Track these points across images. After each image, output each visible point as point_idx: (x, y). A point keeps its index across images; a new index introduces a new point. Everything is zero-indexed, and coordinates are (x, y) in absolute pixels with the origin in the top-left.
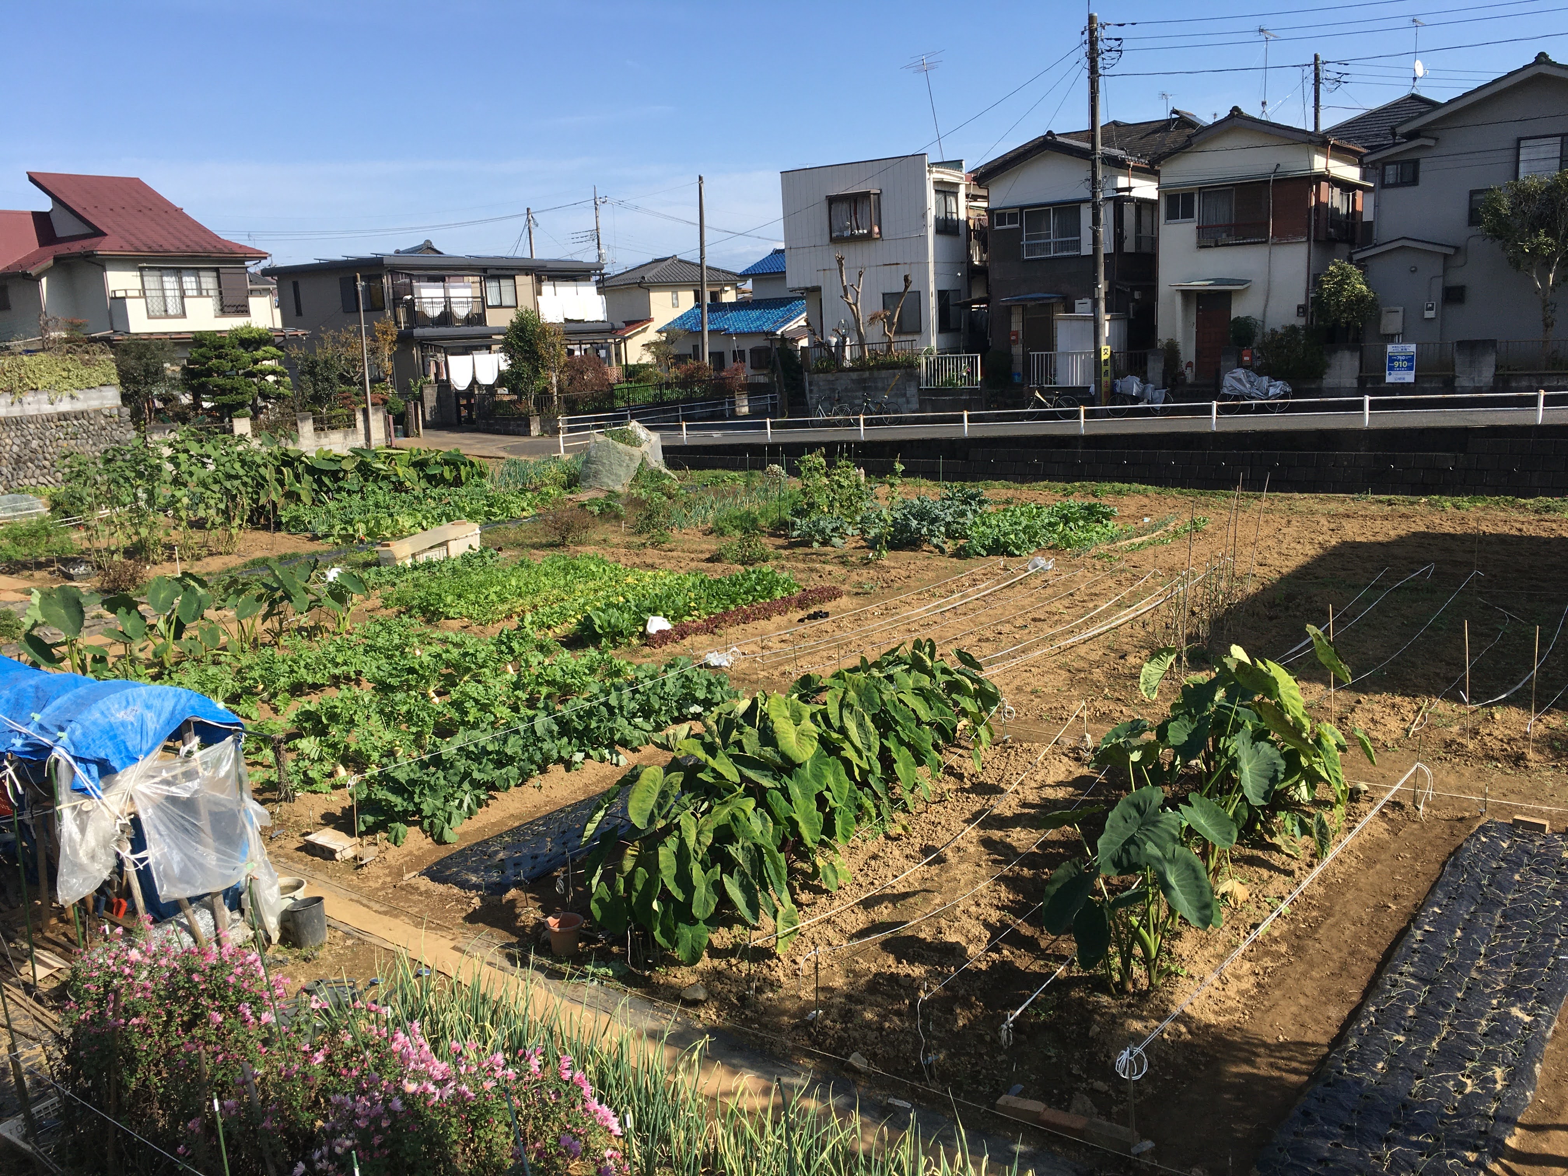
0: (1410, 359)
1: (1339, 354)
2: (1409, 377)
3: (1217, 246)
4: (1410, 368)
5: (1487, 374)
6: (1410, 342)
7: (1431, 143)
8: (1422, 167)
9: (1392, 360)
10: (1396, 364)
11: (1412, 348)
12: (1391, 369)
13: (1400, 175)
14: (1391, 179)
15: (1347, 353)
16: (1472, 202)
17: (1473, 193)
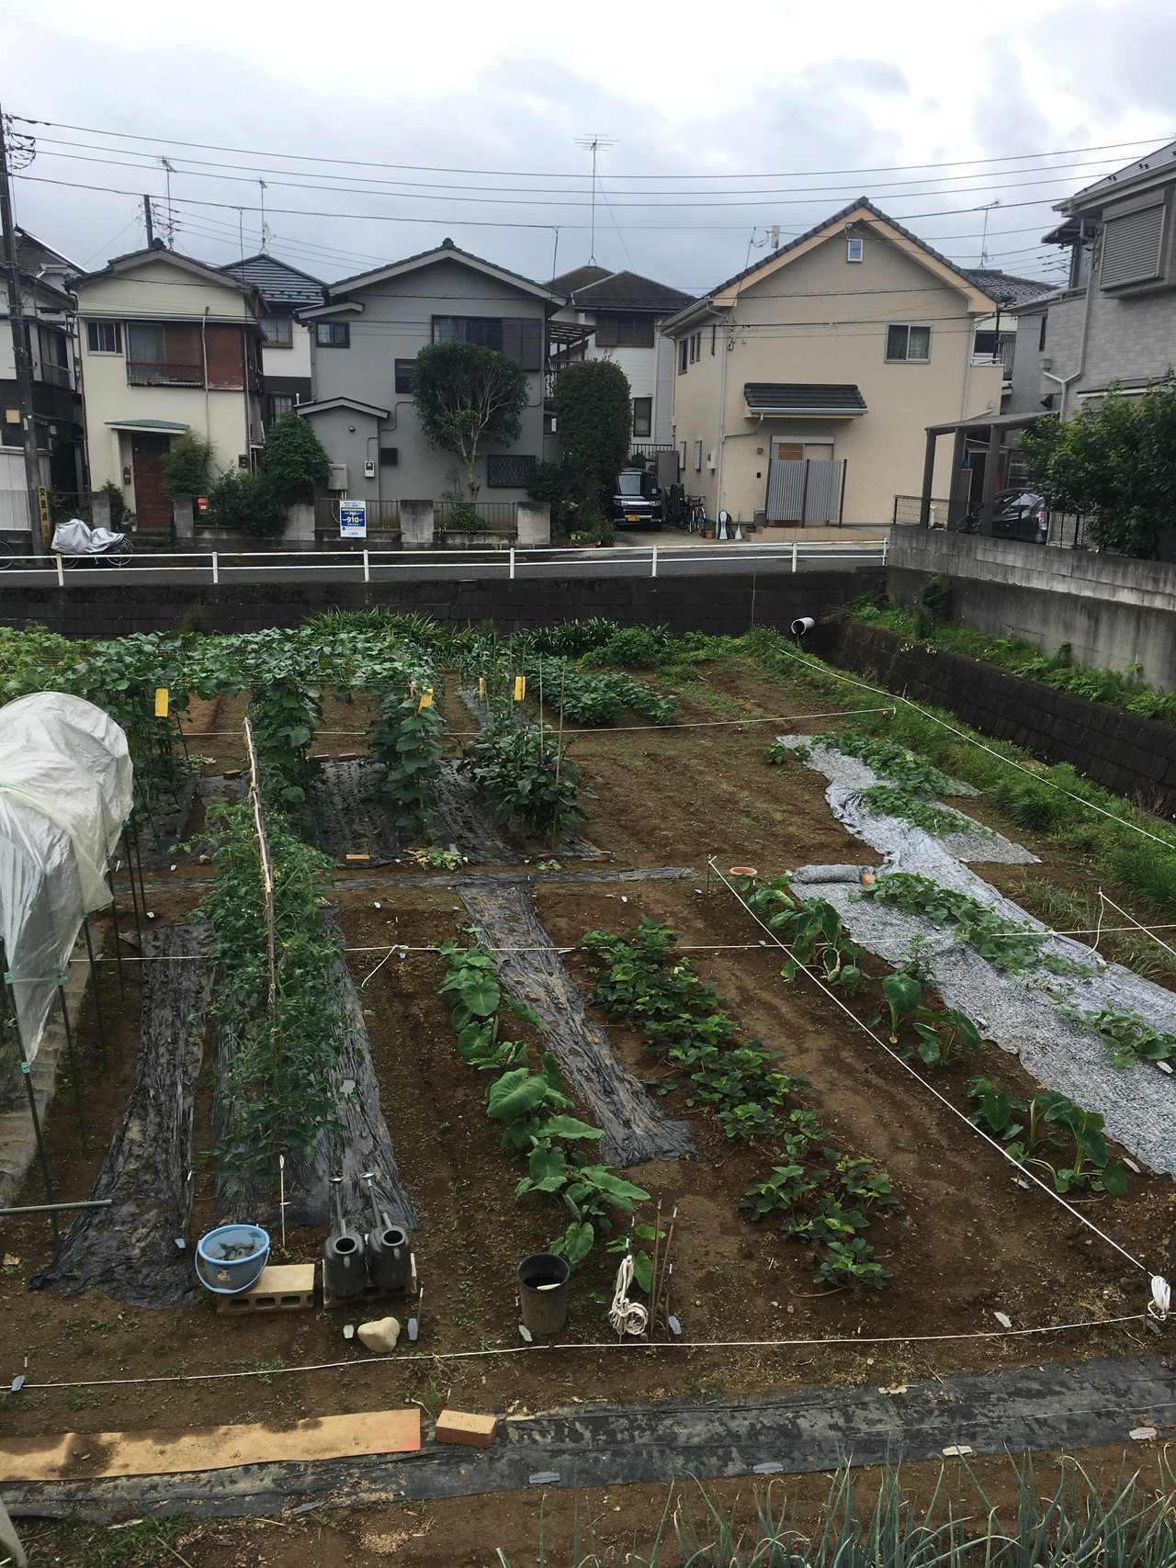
0: (361, 516)
1: (295, 508)
2: (361, 532)
3: (150, 385)
4: (361, 524)
5: (428, 533)
6: (359, 499)
7: (359, 308)
8: (353, 330)
9: (345, 516)
10: (349, 519)
11: (363, 505)
12: (345, 523)
13: (333, 335)
14: (324, 338)
15: (303, 507)
16: (397, 371)
17: (398, 362)
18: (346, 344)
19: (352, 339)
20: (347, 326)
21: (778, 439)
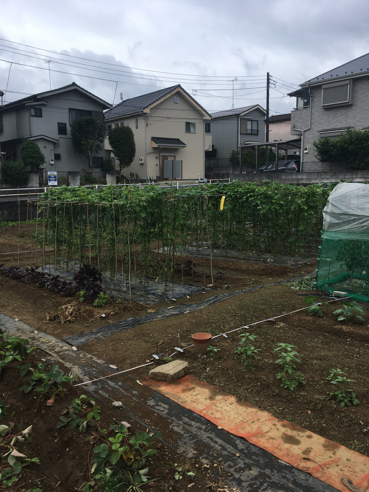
0: (55, 177)
1: (32, 175)
2: (56, 183)
4: (55, 180)
5: (78, 183)
7: (46, 103)
8: (43, 111)
11: (56, 173)
12: (50, 180)
13: (36, 113)
14: (33, 113)
15: (34, 175)
16: (59, 127)
17: (59, 123)
18: (41, 116)
19: (43, 114)
20: (41, 110)
21: (161, 154)
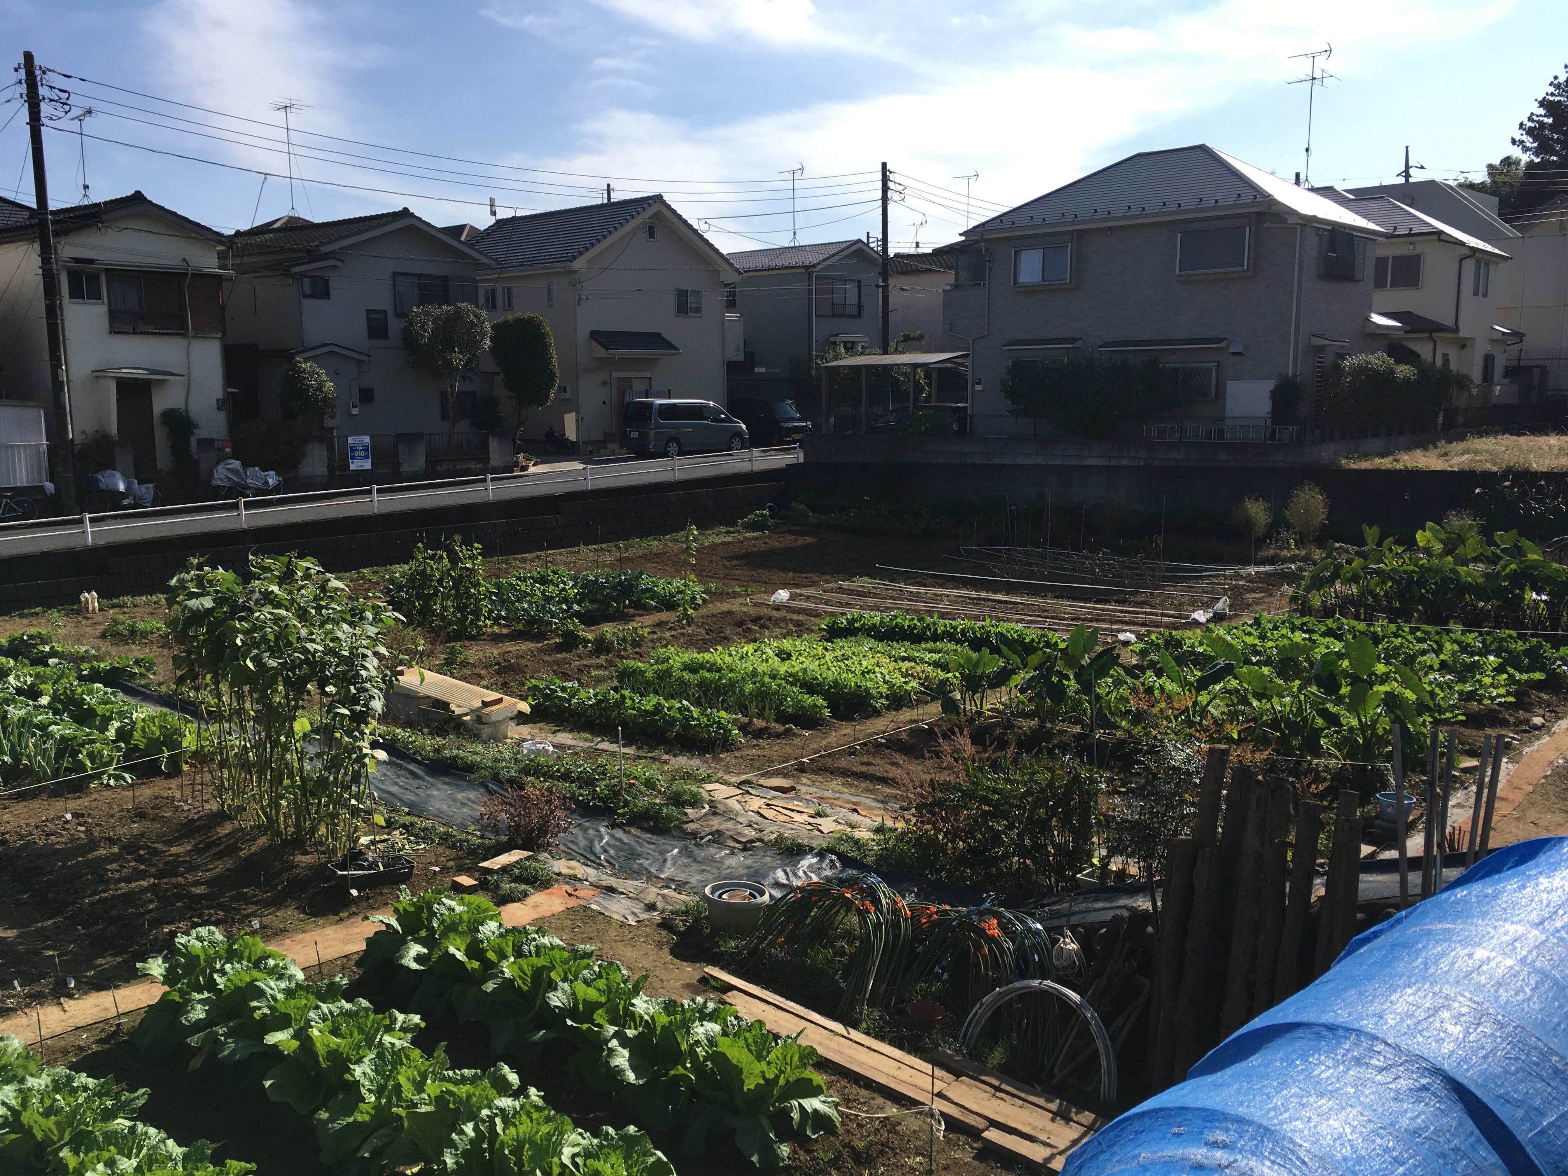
0: (366, 450)
1: (310, 446)
2: (367, 465)
3: (135, 333)
4: (367, 457)
5: (420, 462)
6: (365, 434)
7: (339, 264)
8: (332, 284)
9: (353, 451)
10: (356, 453)
11: (367, 439)
12: (353, 457)
13: (315, 288)
14: (308, 291)
15: (316, 445)
16: (369, 320)
17: (369, 312)
18: (326, 295)
19: (331, 291)
20: (326, 281)
21: (615, 375)
